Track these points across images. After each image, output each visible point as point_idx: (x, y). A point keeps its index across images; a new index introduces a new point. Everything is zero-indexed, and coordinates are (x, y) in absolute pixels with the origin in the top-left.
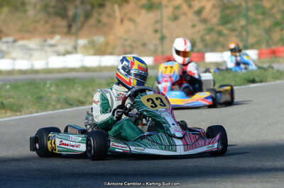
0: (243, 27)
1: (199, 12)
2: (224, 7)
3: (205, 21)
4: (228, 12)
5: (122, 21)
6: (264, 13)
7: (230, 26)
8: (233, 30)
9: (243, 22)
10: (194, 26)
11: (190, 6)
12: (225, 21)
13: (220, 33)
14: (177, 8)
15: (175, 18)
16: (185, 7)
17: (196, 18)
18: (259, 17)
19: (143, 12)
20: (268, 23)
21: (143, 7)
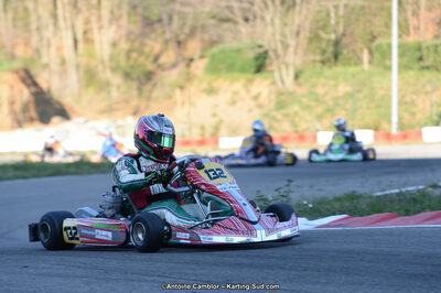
0: (296, 114)
1: (256, 98)
2: (280, 94)
3: (260, 106)
4: (283, 98)
5: (183, 103)
6: (317, 100)
7: (284, 112)
8: (286, 116)
9: (296, 108)
10: (250, 111)
11: (248, 91)
12: (280, 106)
13: (274, 118)
14: (236, 93)
15: (233, 103)
16: (243, 92)
17: (252, 104)
18: (313, 103)
19: (204, 96)
20: (320, 110)
21: (204, 91)
